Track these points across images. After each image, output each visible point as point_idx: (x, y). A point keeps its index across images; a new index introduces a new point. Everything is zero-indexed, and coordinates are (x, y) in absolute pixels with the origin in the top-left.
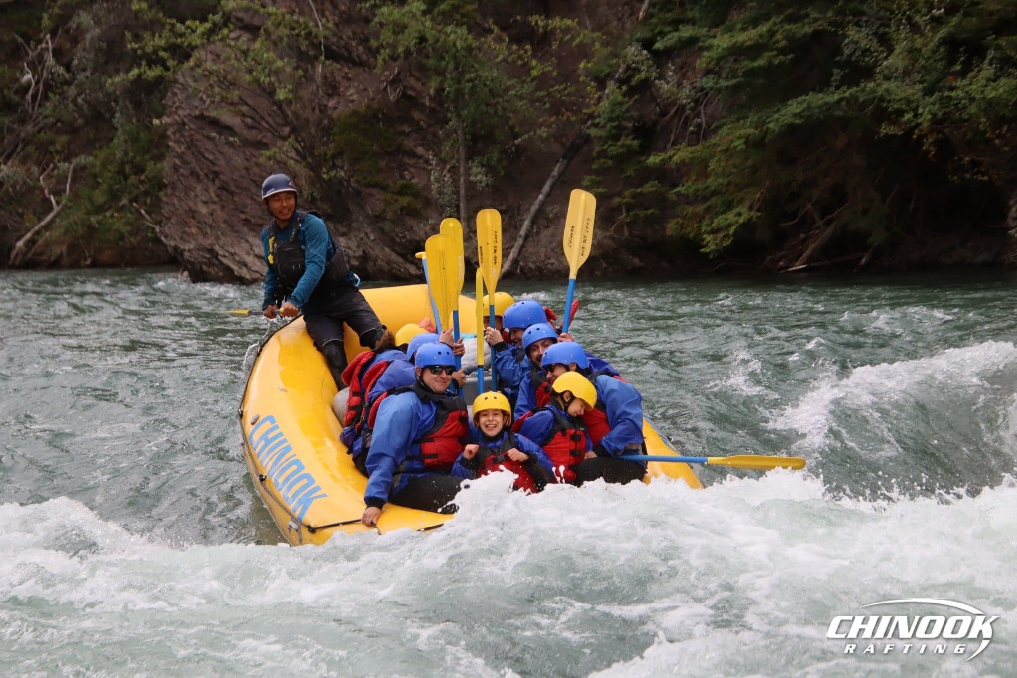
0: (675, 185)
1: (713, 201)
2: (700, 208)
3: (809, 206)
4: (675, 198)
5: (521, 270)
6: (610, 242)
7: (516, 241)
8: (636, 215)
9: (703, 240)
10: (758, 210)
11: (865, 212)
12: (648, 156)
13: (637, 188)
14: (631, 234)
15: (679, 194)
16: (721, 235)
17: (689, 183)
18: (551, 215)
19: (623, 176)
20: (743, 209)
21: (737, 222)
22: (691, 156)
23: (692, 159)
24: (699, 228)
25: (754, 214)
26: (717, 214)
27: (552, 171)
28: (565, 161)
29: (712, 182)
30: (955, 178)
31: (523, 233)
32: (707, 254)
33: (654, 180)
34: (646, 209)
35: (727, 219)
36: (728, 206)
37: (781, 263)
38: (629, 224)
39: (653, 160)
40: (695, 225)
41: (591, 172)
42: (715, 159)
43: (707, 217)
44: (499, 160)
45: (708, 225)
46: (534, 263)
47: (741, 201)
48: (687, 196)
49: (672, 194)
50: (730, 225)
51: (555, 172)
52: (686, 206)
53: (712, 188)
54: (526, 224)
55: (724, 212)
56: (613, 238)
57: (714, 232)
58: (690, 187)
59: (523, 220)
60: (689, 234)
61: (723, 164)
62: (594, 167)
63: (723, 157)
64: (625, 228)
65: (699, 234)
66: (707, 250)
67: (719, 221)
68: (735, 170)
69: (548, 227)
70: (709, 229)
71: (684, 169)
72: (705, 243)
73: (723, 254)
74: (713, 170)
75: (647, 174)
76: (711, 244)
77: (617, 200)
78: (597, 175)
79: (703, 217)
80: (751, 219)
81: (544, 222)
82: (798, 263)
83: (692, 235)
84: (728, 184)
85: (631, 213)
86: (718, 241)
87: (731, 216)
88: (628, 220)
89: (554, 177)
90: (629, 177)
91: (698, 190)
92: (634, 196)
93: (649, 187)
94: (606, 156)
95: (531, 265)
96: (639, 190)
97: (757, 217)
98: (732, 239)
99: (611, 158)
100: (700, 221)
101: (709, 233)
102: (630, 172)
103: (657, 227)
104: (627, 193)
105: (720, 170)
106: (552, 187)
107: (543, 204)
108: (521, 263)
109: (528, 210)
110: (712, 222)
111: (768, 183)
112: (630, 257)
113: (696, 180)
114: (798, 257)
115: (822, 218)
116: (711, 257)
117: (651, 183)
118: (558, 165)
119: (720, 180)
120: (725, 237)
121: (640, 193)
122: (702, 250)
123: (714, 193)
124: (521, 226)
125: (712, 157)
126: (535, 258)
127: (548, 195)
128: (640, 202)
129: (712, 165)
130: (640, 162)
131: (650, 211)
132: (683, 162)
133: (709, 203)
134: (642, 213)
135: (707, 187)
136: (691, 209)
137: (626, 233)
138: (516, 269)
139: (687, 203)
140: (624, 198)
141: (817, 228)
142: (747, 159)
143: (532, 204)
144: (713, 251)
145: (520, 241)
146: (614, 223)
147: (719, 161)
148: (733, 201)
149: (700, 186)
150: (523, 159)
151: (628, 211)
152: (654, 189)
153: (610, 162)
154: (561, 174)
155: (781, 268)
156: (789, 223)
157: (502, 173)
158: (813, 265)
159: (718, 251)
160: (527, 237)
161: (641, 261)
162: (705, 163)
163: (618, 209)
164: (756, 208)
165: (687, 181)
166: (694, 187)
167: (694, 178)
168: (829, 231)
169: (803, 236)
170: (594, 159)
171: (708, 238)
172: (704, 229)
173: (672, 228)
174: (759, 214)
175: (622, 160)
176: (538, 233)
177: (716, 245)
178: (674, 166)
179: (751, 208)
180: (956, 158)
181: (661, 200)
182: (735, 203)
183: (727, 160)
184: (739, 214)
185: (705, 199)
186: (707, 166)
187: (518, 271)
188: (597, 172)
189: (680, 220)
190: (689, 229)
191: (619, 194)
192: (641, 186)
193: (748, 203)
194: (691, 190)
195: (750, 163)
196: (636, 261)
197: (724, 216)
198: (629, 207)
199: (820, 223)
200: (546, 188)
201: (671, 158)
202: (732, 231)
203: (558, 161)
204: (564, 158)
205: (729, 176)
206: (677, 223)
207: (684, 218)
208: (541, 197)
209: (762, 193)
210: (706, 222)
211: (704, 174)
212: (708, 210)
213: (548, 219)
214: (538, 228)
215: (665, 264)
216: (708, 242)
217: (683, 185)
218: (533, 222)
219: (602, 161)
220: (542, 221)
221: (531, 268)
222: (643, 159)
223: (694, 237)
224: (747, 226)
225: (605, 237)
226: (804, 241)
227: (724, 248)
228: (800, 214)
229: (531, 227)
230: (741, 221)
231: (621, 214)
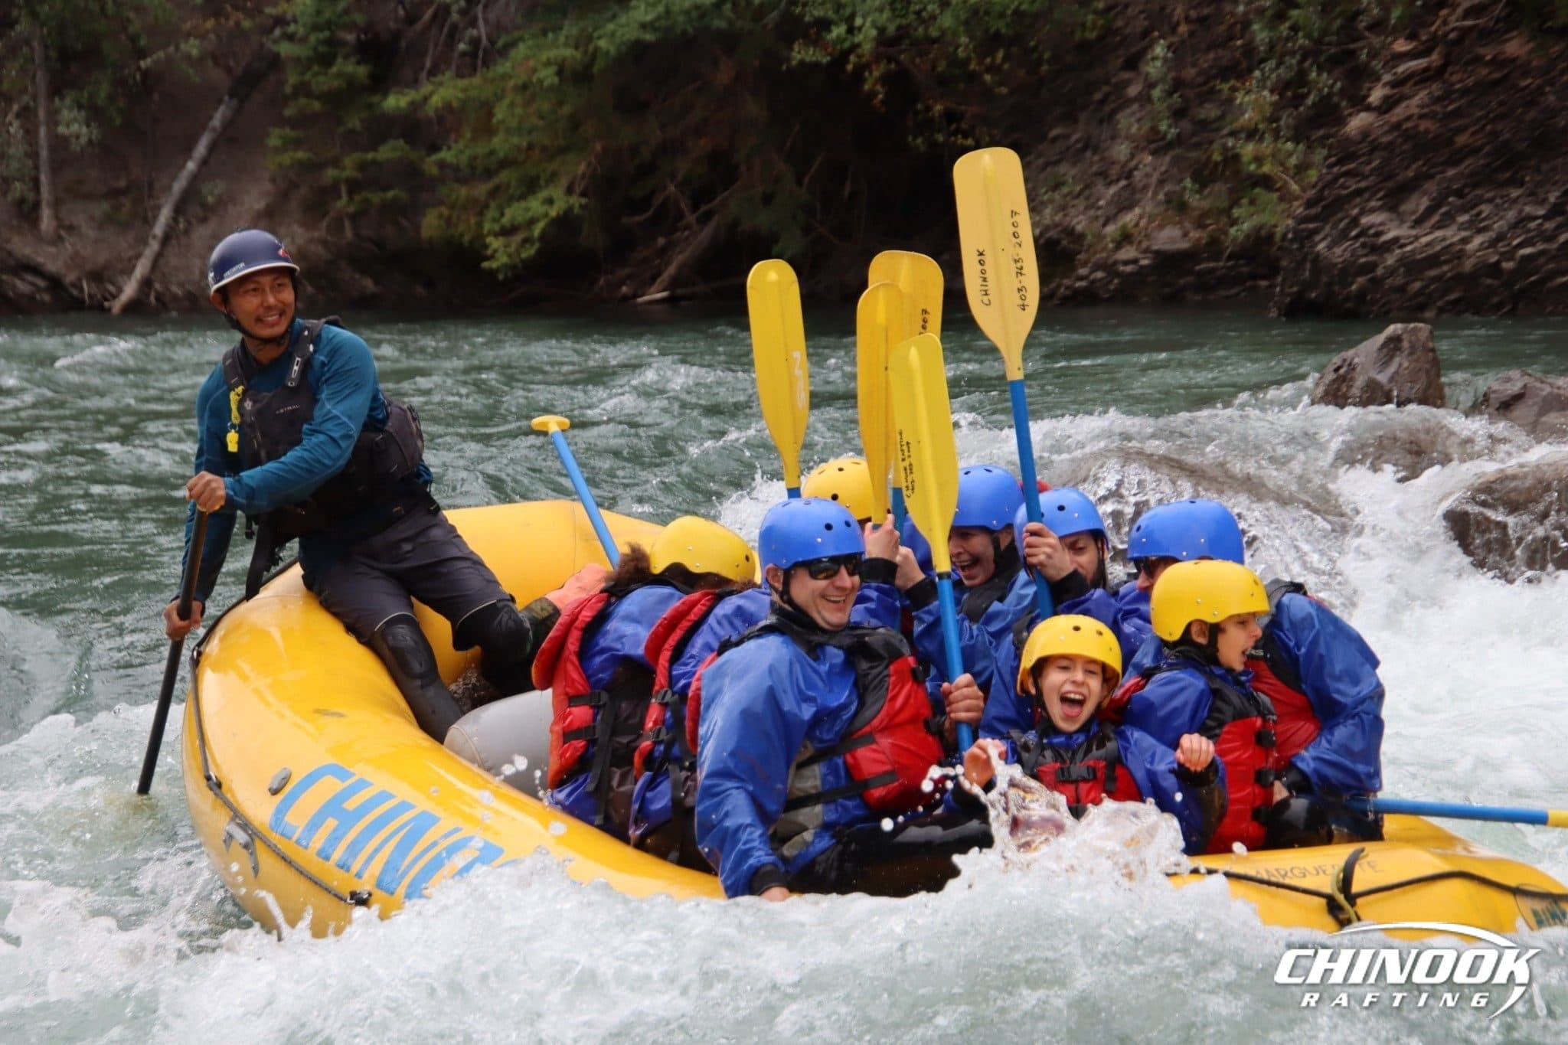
0: (434, 148)
1: (504, 176)
2: (481, 190)
3: (672, 188)
4: (435, 171)
5: (158, 299)
6: (320, 250)
7: (145, 243)
8: (367, 201)
9: (486, 246)
10: (583, 194)
11: (768, 199)
12: (385, 95)
13: (366, 150)
14: (357, 235)
15: (442, 165)
16: (518, 238)
17: (461, 144)
18: (210, 199)
19: (341, 130)
20: (557, 192)
21: (546, 215)
22: (460, 95)
23: (464, 102)
24: (480, 225)
25: (576, 201)
26: (511, 200)
27: (211, 118)
28: (235, 102)
29: (500, 144)
30: (919, 141)
31: (159, 229)
32: (492, 273)
33: (397, 138)
34: (386, 188)
35: (528, 209)
36: (531, 186)
37: (624, 289)
38: (354, 218)
39: (395, 102)
40: (473, 221)
41: (282, 122)
42: (506, 102)
43: (493, 204)
44: (111, 98)
45: (495, 220)
46: (181, 285)
47: (552, 178)
48: (456, 168)
49: (430, 165)
50: (532, 221)
51: (217, 121)
52: (456, 186)
53: (501, 154)
54: (165, 214)
55: (523, 197)
56: (324, 243)
57: (507, 232)
58: (462, 152)
59: (158, 208)
60: (462, 235)
61: (519, 111)
62: (288, 112)
63: (519, 100)
64: (347, 224)
65: (479, 237)
66: (494, 265)
67: (514, 213)
68: (541, 123)
69: (204, 220)
70: (497, 227)
71: (449, 121)
72: (489, 252)
73: (523, 273)
74: (503, 122)
75: (383, 128)
76: (500, 253)
77: (331, 173)
78: (293, 128)
79: (486, 206)
80: (568, 211)
81: (199, 211)
82: (653, 289)
83: (466, 239)
84: (530, 147)
85: (357, 198)
86: (512, 249)
87: (534, 205)
88: (351, 209)
89: (214, 129)
90: (352, 131)
91: (475, 158)
92: (362, 167)
93: (389, 151)
94: (309, 95)
95: (175, 289)
96: (370, 156)
97: (581, 206)
98: (537, 245)
99: (319, 98)
100: (481, 214)
101: (496, 235)
102: (354, 122)
103: (405, 223)
104: (350, 161)
105: (513, 123)
106: (213, 148)
107: (195, 178)
108: (158, 286)
109: (169, 188)
110: (502, 215)
111: (598, 147)
112: (357, 276)
113: (474, 139)
114: (653, 279)
115: (695, 208)
116: (501, 277)
117: (392, 143)
118: (222, 109)
119: (515, 140)
120: (526, 241)
121: (374, 162)
122: (485, 265)
123: (505, 163)
124: (155, 217)
125: (499, 98)
126: (182, 277)
127: (204, 162)
128: (371, 178)
129: (500, 113)
130: (370, 106)
131: (390, 194)
132: (448, 107)
133: (496, 181)
134: (376, 198)
135: (492, 153)
136: (463, 192)
137: (349, 233)
138: (148, 296)
139: (458, 180)
140: (344, 169)
141: (688, 227)
142: (560, 103)
143: (174, 178)
144: (505, 266)
145: (154, 246)
146: (325, 215)
147: (512, 105)
148: (538, 177)
149: (480, 149)
150: (156, 96)
151: (351, 193)
152: (398, 154)
153: (317, 106)
154: (228, 124)
155: (625, 298)
156: (637, 219)
157: (118, 121)
158: (679, 292)
159: (514, 267)
160: (166, 239)
161: (376, 283)
162: (486, 109)
163: (333, 190)
164: (578, 189)
165: (456, 141)
166: (468, 152)
167: (468, 135)
168: (706, 234)
169: (661, 241)
170: (286, 100)
171: (495, 243)
172: (487, 227)
173: (430, 224)
174: (584, 201)
175: (339, 100)
176: (187, 232)
177: (510, 256)
178: (431, 113)
179: (570, 190)
180: (919, 106)
181: (410, 174)
182: (542, 182)
183: (527, 104)
184: (550, 201)
185: (489, 173)
186: (490, 115)
187: (152, 299)
188: (295, 123)
189: (445, 211)
190: (461, 228)
191: (336, 163)
192: (375, 149)
193: (564, 182)
194: (464, 159)
195: (567, 109)
196: (368, 284)
197: (523, 204)
198: (354, 187)
199: (691, 218)
200: (201, 149)
201: (426, 99)
202: (537, 231)
203: (220, 102)
204: (231, 95)
205: (530, 132)
206: (441, 216)
207: (452, 207)
208: (191, 166)
209: (589, 164)
210: (491, 213)
211: (486, 128)
212: (494, 193)
213: (204, 206)
214: (189, 223)
215: (420, 290)
216: (496, 251)
217: (449, 148)
218: (179, 210)
219: (303, 101)
220: (195, 210)
221: (175, 297)
222: (376, 99)
223: (471, 242)
224: (565, 223)
225: (312, 240)
226: (663, 251)
227: (522, 261)
228: (658, 200)
229: (175, 219)
230: (553, 213)
231: (339, 197)
